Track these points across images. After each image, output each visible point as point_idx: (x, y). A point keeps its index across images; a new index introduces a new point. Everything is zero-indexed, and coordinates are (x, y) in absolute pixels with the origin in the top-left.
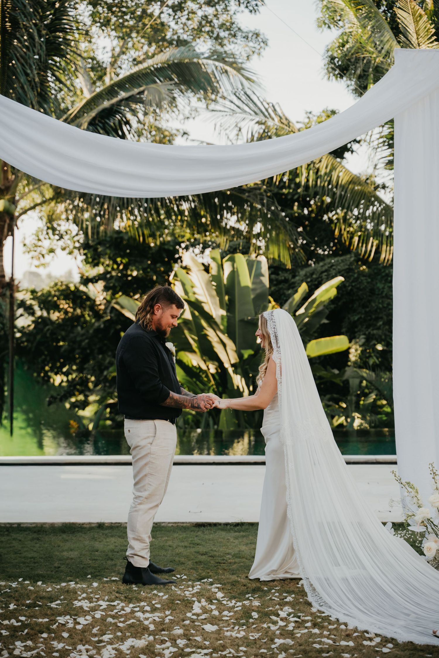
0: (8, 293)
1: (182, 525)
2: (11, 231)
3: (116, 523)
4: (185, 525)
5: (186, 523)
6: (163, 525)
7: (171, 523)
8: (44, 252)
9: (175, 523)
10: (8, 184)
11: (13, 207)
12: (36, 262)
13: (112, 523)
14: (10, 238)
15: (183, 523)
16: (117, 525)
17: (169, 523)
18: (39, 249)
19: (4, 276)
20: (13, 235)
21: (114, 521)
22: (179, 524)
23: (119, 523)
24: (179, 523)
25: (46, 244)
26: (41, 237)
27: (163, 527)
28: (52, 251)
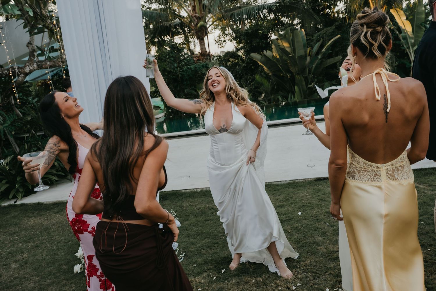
0: (208, 58)
1: (308, 180)
2: (206, 34)
3: (269, 182)
4: (310, 180)
5: (310, 178)
6: (296, 181)
7: (301, 179)
8: (222, 42)
9: (304, 179)
10: (203, 15)
11: (206, 24)
12: (220, 46)
14: (206, 36)
15: (308, 179)
16: (270, 183)
17: (300, 180)
18: (220, 41)
19: (206, 52)
20: (207, 35)
23: (271, 182)
24: (306, 179)
25: (222, 39)
26: (221, 37)
27: (297, 183)
28: (225, 41)
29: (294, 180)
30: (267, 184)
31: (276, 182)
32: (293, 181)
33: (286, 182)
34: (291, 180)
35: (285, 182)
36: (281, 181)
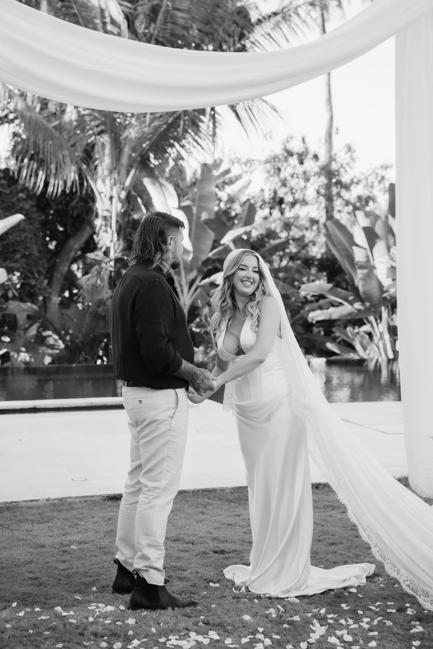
1: (91, 499)
3: (12, 502)
4: (94, 498)
5: (96, 496)
6: (69, 500)
13: (6, 503)
15: (92, 496)
16: (13, 504)
17: (76, 498)
21: (9, 500)
22: (87, 499)
23: (16, 502)
24: (87, 496)
27: (71, 504)
29: (64, 498)
30: (8, 505)
31: (26, 501)
32: (61, 500)
33: (47, 503)
34: (58, 499)
35: (45, 501)
36: (37, 501)
